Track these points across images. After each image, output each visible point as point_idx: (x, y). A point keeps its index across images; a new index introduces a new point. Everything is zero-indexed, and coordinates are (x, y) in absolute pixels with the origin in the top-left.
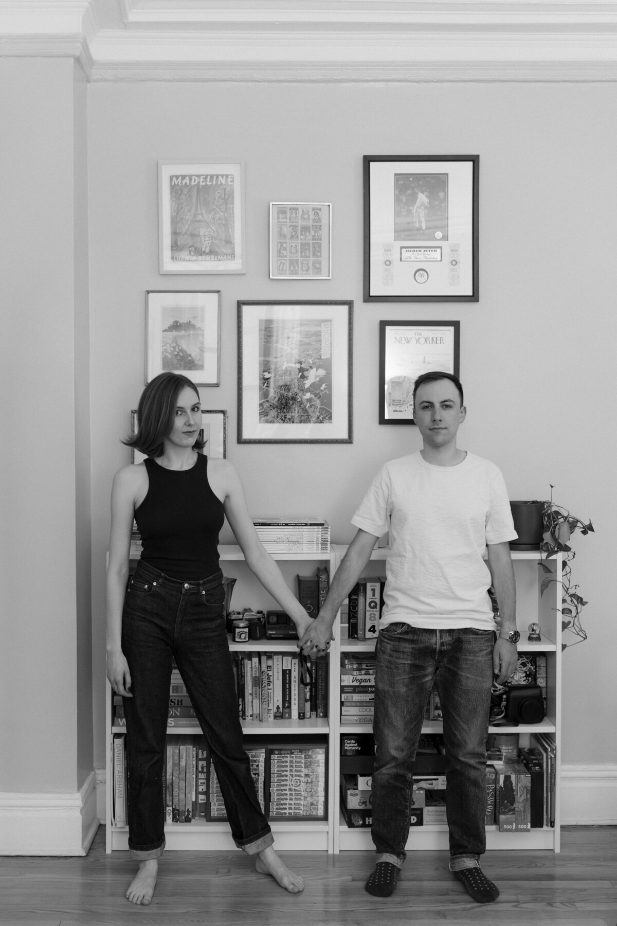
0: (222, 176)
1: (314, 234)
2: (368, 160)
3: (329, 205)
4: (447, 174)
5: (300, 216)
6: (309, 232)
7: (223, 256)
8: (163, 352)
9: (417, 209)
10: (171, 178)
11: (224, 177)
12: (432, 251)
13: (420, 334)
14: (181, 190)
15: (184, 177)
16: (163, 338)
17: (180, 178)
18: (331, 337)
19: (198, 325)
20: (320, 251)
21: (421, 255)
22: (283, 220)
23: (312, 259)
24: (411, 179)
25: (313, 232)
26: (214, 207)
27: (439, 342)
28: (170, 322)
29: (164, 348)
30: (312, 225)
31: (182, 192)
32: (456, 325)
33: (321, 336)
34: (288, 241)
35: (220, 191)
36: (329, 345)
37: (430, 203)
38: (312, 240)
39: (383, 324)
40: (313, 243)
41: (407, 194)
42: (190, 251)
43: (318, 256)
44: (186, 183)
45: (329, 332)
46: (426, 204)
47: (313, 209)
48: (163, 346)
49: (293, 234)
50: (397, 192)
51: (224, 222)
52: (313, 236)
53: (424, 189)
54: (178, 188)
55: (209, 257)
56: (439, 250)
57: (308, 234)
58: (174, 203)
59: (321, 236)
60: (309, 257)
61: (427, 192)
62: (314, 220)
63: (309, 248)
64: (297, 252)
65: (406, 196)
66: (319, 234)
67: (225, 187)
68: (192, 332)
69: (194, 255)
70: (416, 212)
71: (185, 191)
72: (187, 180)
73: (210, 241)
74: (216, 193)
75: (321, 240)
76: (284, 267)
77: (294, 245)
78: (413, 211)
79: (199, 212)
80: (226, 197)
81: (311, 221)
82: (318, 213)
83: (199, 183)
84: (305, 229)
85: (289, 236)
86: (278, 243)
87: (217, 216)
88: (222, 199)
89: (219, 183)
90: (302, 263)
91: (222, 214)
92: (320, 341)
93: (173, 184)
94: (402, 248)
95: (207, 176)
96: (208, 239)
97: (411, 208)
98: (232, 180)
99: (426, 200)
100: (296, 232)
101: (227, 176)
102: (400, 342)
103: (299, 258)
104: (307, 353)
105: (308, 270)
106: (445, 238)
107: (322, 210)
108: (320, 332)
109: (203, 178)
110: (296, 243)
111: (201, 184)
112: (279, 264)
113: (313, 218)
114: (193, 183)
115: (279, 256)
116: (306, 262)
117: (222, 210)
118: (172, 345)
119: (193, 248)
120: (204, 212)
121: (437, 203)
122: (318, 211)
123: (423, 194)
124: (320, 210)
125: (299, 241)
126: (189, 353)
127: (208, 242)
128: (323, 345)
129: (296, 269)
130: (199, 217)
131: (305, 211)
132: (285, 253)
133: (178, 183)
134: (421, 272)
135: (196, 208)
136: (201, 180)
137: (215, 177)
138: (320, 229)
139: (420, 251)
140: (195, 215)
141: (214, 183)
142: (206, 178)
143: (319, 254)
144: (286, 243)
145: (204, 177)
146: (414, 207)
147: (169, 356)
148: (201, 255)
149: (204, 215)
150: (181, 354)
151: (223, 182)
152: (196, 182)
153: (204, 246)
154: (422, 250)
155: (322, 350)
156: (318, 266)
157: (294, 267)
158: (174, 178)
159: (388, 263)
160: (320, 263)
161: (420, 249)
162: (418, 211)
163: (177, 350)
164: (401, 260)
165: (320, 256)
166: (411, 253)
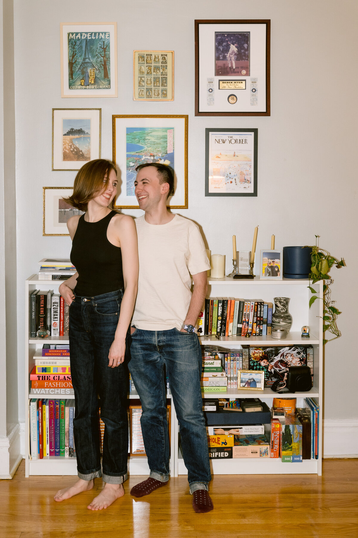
0: (102, 33)
1: (162, 71)
2: (197, 23)
3: (172, 52)
4: (249, 32)
5: (153, 59)
6: (159, 70)
7: (103, 86)
8: (63, 149)
9: (229, 55)
10: (69, 34)
11: (104, 33)
12: (239, 83)
13: (232, 137)
14: (75, 42)
15: (77, 34)
16: (63, 140)
17: (75, 34)
18: (174, 139)
19: (86, 131)
20: (166, 83)
21: (232, 86)
22: (142, 62)
23: (161, 88)
24: (226, 35)
25: (162, 70)
26: (97, 53)
27: (244, 142)
28: (68, 129)
29: (64, 146)
30: (161, 66)
31: (76, 44)
32: (255, 131)
33: (167, 138)
34: (145, 76)
35: (100, 43)
36: (172, 145)
37: (238, 51)
38: (161, 75)
39: (208, 131)
40: (162, 77)
41: (223, 45)
42: (81, 82)
43: (165, 86)
44: (78, 37)
45: (172, 135)
46: (236, 52)
47: (162, 55)
48: (63, 145)
49: (148, 71)
50: (216, 44)
51: (103, 64)
52: (162, 73)
53: (234, 42)
54: (73, 41)
55: (94, 86)
56: (244, 82)
57: (158, 71)
58: (71, 51)
59: (167, 73)
60: (159, 86)
61: (236, 44)
62: (162, 63)
63: (159, 81)
64: (151, 83)
65: (223, 46)
66: (165, 72)
67: (104, 40)
68: (82, 136)
69: (84, 85)
70: (229, 57)
71: (78, 43)
72: (79, 36)
73: (94, 76)
74: (98, 44)
75: (167, 75)
76: (143, 93)
77: (149, 78)
78: (227, 57)
79: (87, 57)
80: (105, 47)
81: (160, 63)
82: (165, 58)
83: (87, 37)
84: (157, 68)
85: (146, 73)
86: (139, 77)
87: (99, 59)
88: (102, 48)
89: (100, 38)
90: (155, 91)
91: (102, 58)
92: (166, 142)
93: (70, 38)
94: (220, 81)
95: (92, 33)
96: (92, 75)
97: (226, 54)
98: (109, 35)
99: (236, 50)
100: (150, 70)
101: (105, 33)
102: (219, 142)
103: (153, 87)
104: (158, 150)
105: (158, 95)
106: (248, 74)
107: (168, 55)
108: (167, 136)
109: (90, 35)
110: (151, 77)
111: (88, 38)
112: (139, 91)
113: (162, 61)
114: (83, 38)
115: (139, 86)
116: (157, 90)
117: (102, 56)
118: (70, 144)
119: (83, 81)
120: (90, 57)
121: (243, 51)
122: (165, 57)
123: (234, 45)
124: (166, 55)
125: (153, 76)
126: (80, 149)
127: (92, 77)
128: (168, 145)
129: (151, 94)
130: (87, 60)
131: (157, 56)
132: (143, 84)
133: (73, 37)
134: (233, 97)
135: (85, 54)
136: (89, 36)
137: (97, 34)
138: (166, 68)
139: (231, 83)
140: (84, 59)
141: (97, 38)
142: (91, 34)
143: (166, 85)
144: (144, 77)
145: (90, 33)
146: (228, 53)
147: (68, 152)
148: (88, 85)
149: (90, 59)
150: (75, 150)
151: (103, 37)
152: (85, 37)
153: (90, 79)
154: (233, 82)
155: (168, 148)
156: (165, 92)
157: (149, 93)
158: (71, 35)
159: (211, 90)
160: (166, 90)
161: (232, 82)
162: (230, 56)
163: (73, 148)
164: (219, 89)
165: (166, 86)
166: (226, 84)
